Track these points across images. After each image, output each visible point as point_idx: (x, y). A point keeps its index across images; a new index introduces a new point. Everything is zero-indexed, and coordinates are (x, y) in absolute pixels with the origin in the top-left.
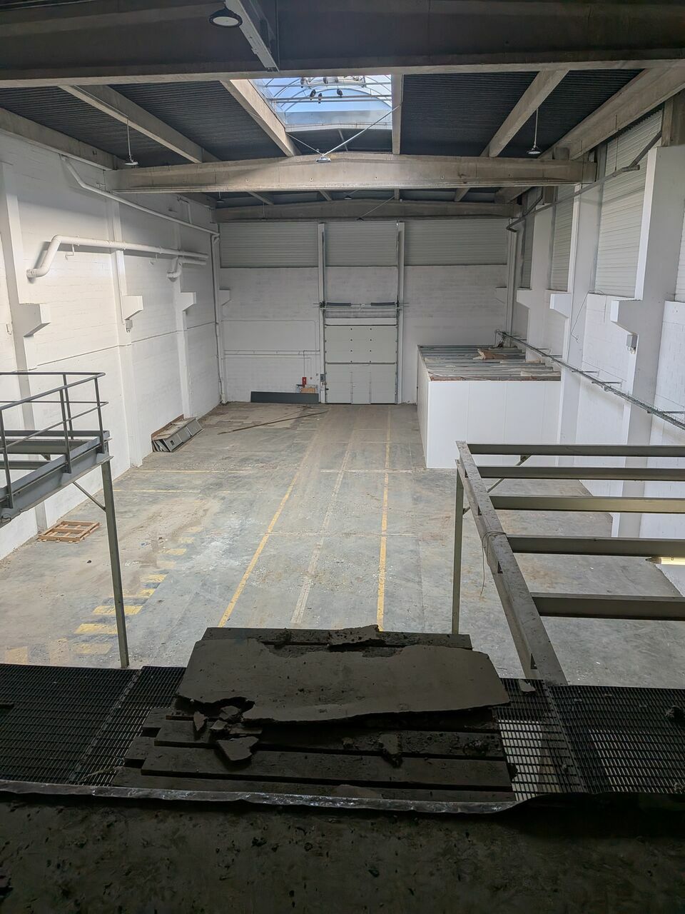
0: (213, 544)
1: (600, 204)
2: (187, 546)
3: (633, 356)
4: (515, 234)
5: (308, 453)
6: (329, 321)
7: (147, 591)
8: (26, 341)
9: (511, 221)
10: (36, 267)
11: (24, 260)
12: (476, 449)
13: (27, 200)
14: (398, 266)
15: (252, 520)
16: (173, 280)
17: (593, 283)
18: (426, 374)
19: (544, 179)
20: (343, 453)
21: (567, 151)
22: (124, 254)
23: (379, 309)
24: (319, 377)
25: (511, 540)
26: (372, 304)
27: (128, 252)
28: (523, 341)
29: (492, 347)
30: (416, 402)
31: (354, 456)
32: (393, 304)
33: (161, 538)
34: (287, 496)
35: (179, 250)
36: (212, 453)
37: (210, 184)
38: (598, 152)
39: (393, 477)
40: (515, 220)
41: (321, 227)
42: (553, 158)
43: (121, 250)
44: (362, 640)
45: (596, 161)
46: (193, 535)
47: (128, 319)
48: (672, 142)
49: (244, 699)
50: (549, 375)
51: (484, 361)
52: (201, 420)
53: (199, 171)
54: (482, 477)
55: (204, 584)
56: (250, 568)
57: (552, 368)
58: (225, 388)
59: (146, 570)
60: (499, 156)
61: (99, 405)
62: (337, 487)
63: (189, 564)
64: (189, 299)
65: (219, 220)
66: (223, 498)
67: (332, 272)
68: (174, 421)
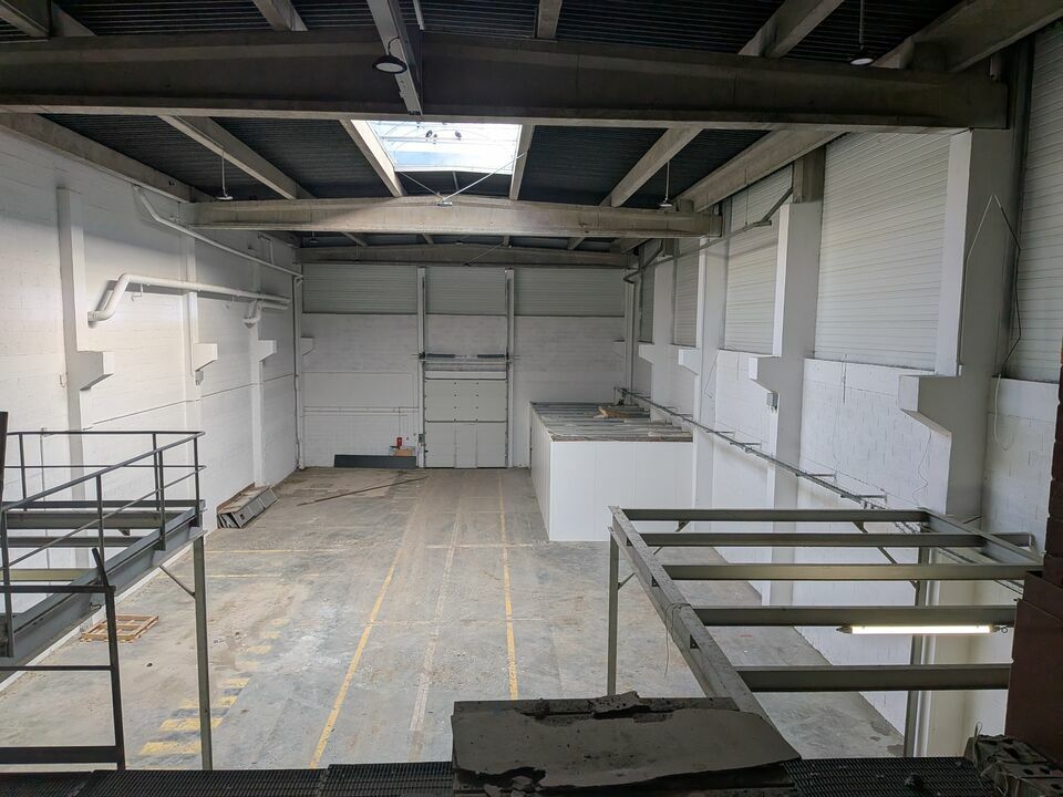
0: (304, 638)
1: (727, 258)
2: (272, 642)
3: (775, 415)
4: (633, 286)
5: (409, 526)
6: (429, 374)
7: (227, 699)
8: (83, 395)
9: (628, 272)
10: (98, 308)
11: (85, 302)
12: (633, 515)
13: (92, 233)
14: (508, 316)
15: (349, 609)
16: (250, 325)
17: (723, 339)
18: (545, 433)
19: (668, 230)
20: (450, 526)
21: (691, 203)
22: (198, 296)
23: (486, 362)
24: (417, 437)
25: (699, 612)
26: (479, 356)
27: (202, 294)
28: (647, 399)
29: (612, 405)
30: (528, 464)
31: (464, 528)
32: (503, 356)
33: (237, 634)
34: (389, 578)
35: (259, 293)
36: (292, 528)
37: (304, 223)
38: (722, 207)
39: (513, 553)
40: (631, 271)
41: (421, 272)
42: (677, 210)
43: (194, 291)
44: (627, 707)
45: (720, 214)
46: (278, 629)
47: (198, 370)
48: (804, 198)
49: (532, 769)
50: (678, 435)
51: (606, 420)
52: (277, 488)
53: (294, 208)
54: (649, 545)
55: (298, 689)
56: (353, 667)
57: (680, 428)
58: (304, 450)
59: (223, 673)
60: (623, 206)
61: (197, 469)
62: (448, 565)
63: (277, 664)
64: (268, 348)
65: (302, 260)
66: (312, 583)
67: (433, 320)
68: (244, 491)
